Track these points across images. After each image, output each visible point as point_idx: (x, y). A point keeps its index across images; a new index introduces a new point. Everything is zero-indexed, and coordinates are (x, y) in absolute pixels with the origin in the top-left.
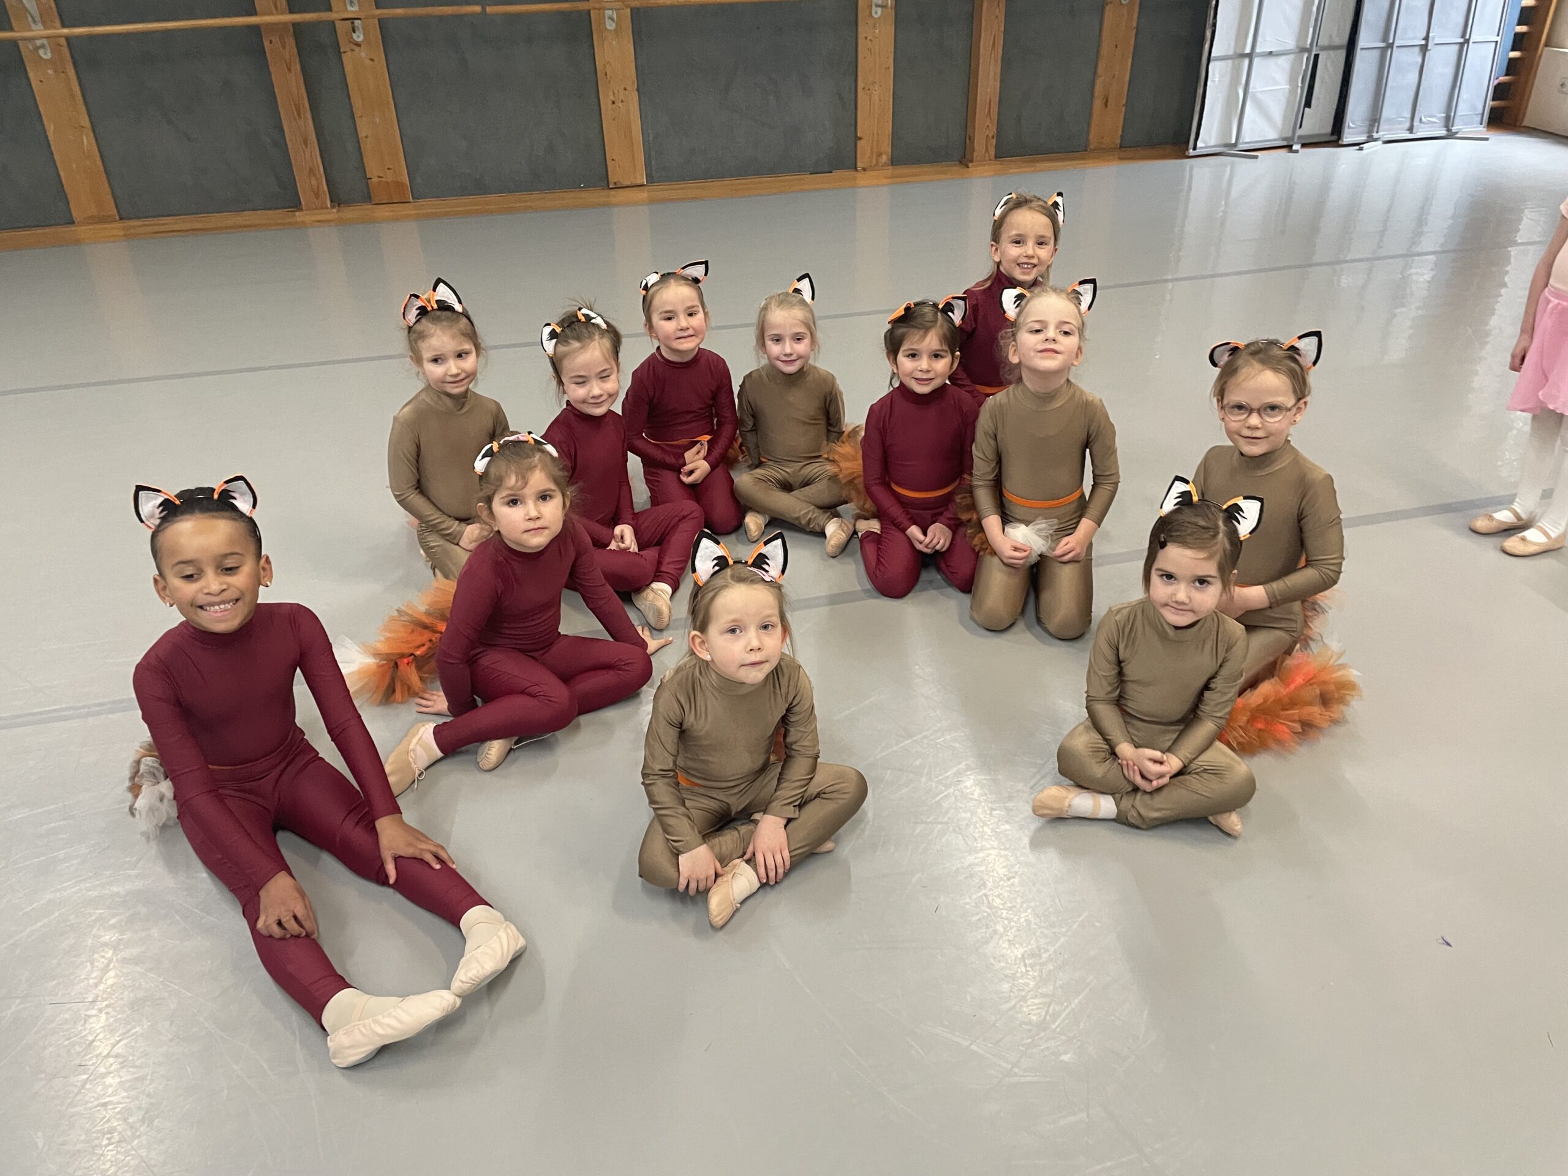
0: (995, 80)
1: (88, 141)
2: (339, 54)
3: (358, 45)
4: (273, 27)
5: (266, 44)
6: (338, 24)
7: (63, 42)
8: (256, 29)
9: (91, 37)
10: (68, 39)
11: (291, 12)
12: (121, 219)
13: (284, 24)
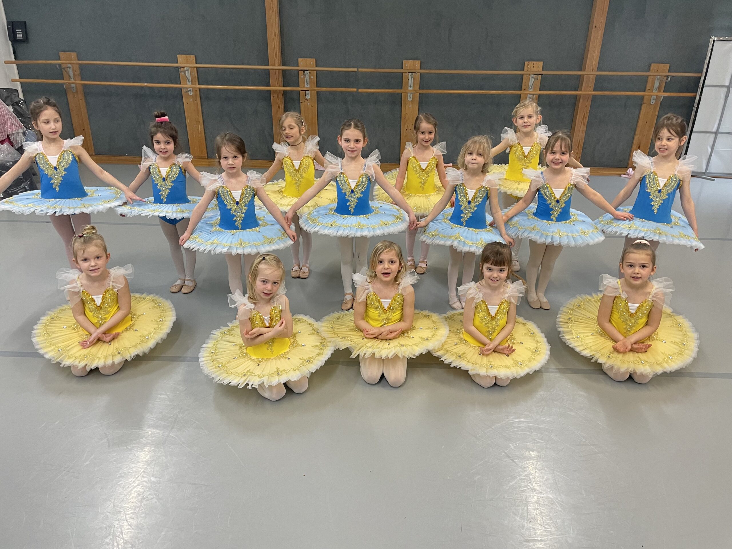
0: (583, 133)
1: (201, 127)
2: (299, 103)
3: (307, 100)
4: (275, 91)
5: (272, 97)
6: (300, 92)
7: (198, 90)
8: (269, 91)
9: (208, 89)
10: (200, 89)
11: (284, 86)
12: (208, 158)
13: (280, 91)
